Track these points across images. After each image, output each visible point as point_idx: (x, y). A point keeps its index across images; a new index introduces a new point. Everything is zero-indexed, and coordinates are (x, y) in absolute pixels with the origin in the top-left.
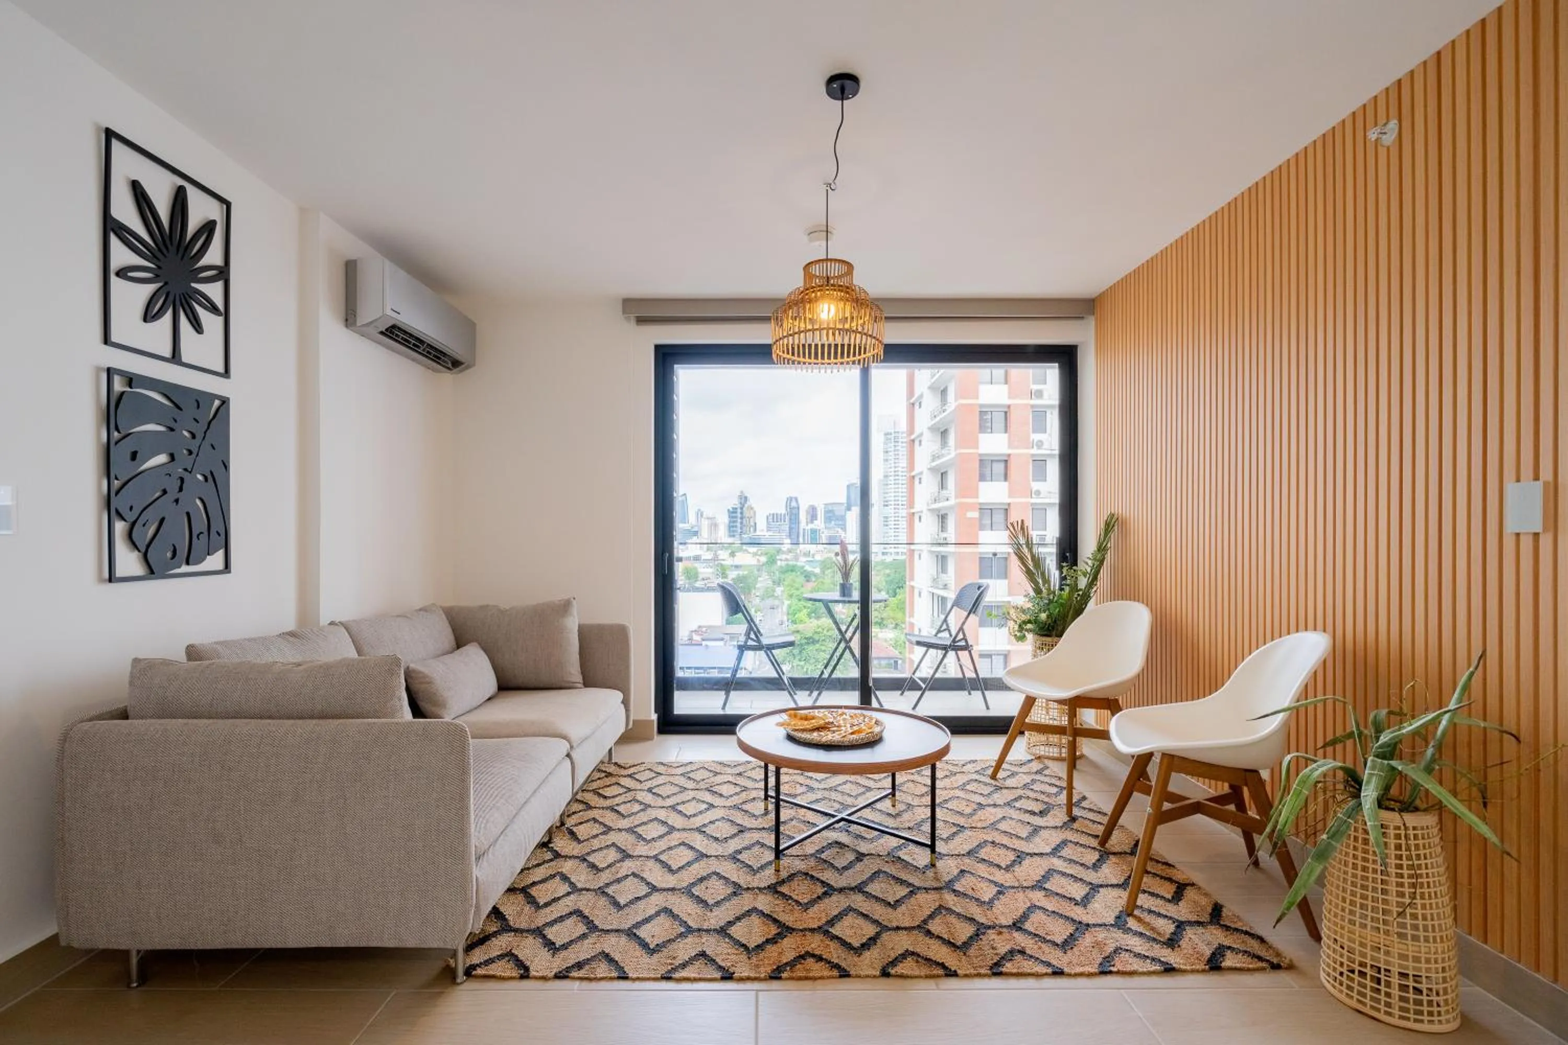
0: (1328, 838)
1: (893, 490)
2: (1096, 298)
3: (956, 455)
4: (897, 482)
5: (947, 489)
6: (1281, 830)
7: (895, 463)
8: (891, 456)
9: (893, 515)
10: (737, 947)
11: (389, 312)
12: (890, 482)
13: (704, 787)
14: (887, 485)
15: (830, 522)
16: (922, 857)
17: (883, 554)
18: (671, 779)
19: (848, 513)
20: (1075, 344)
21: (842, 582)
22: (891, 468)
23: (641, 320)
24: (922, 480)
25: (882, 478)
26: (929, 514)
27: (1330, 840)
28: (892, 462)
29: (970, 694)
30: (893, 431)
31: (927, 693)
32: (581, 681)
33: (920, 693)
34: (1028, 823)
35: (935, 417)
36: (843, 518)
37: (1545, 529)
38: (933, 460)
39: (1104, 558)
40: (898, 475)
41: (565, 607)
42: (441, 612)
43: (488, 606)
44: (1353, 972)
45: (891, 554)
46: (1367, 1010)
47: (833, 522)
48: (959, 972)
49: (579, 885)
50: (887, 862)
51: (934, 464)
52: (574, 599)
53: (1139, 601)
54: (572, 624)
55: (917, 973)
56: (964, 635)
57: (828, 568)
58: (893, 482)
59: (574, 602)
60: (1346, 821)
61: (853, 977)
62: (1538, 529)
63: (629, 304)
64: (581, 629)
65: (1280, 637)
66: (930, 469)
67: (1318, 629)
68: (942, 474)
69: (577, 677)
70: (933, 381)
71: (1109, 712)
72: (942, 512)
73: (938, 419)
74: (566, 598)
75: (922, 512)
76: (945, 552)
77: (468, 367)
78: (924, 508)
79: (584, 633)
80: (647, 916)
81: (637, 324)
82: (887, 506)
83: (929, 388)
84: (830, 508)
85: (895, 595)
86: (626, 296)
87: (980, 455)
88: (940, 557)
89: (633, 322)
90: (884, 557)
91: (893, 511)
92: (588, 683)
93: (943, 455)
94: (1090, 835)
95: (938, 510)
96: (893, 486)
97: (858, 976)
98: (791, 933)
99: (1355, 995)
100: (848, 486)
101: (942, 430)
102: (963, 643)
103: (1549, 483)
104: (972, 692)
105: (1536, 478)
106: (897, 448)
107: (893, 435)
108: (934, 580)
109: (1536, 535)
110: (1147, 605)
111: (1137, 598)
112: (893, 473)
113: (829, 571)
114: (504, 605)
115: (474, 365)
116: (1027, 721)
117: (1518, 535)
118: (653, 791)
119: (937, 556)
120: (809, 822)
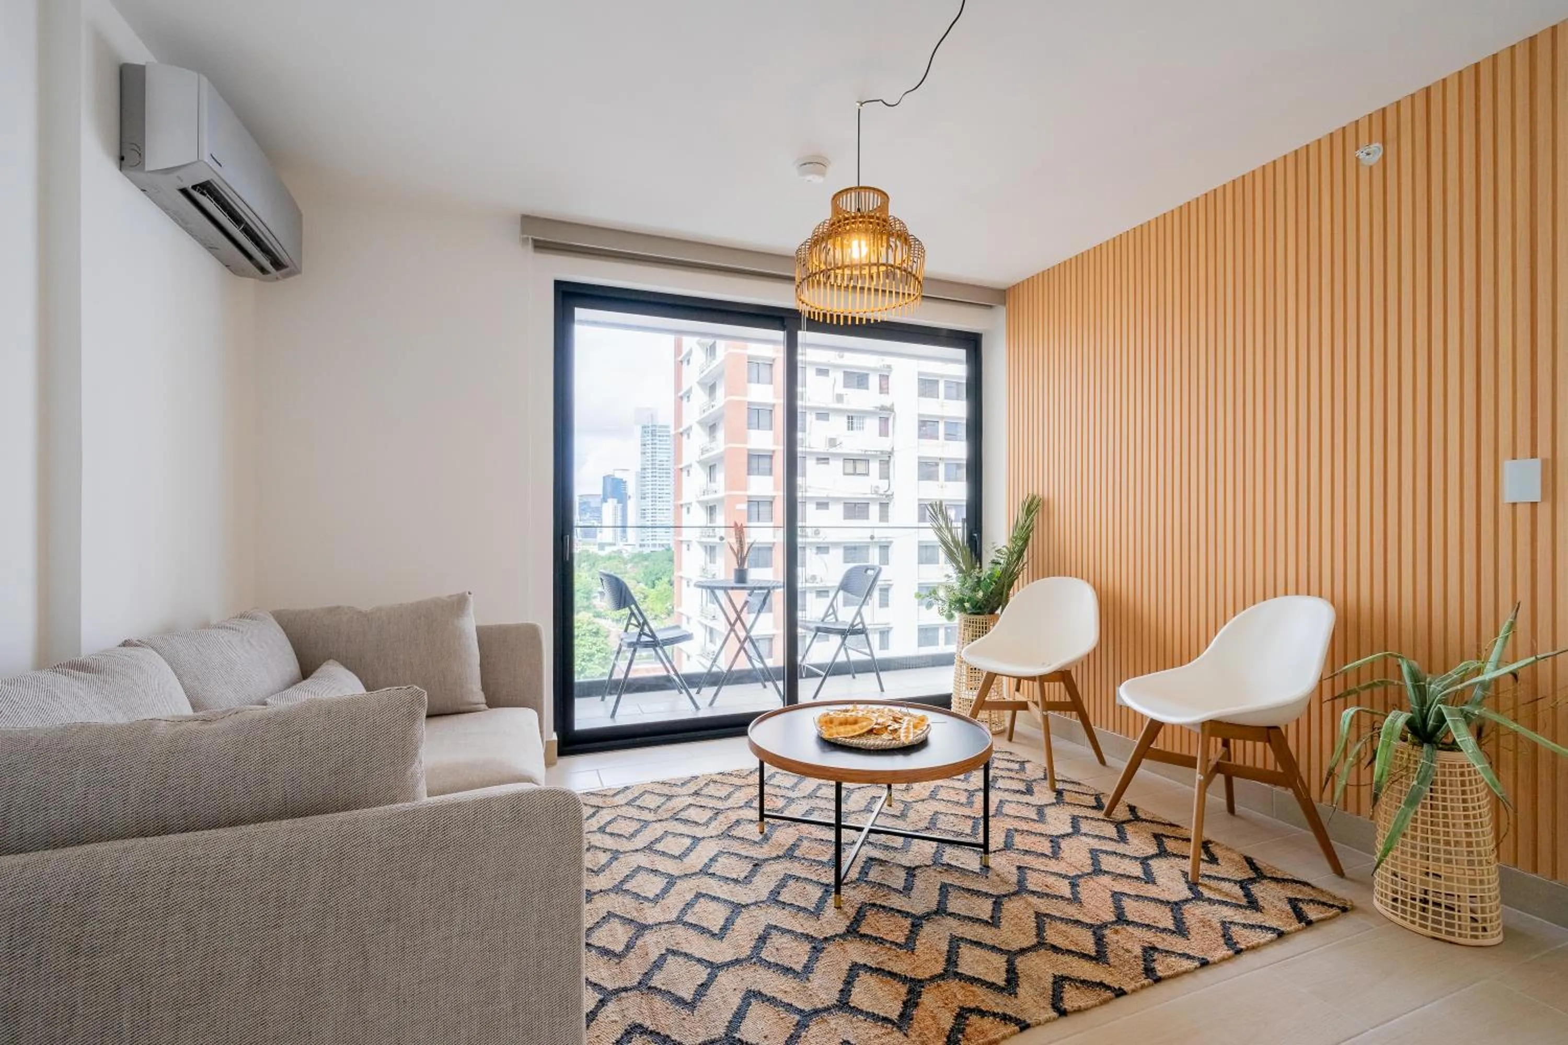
0: (1418, 784)
1: (650, 483)
2: (1009, 289)
3: (726, 450)
4: (654, 474)
5: (715, 481)
6: (1377, 782)
7: (652, 456)
8: (649, 449)
9: (650, 507)
10: (880, 1023)
11: (207, 159)
12: (647, 475)
13: (668, 816)
14: (644, 477)
15: (585, 514)
16: (970, 860)
17: (641, 546)
18: (619, 811)
19: (605, 505)
20: (980, 332)
21: (737, 567)
22: (648, 461)
23: (540, 246)
24: (691, 472)
25: (640, 470)
26: (698, 505)
27: (1420, 786)
28: (650, 455)
29: (854, 677)
30: (650, 425)
31: (828, 678)
32: (484, 700)
33: (821, 679)
34: (1027, 803)
35: (704, 411)
36: (598, 510)
37: (1543, 498)
38: (702, 454)
39: (1029, 537)
40: (655, 468)
41: (459, 604)
42: (272, 619)
43: (338, 607)
44: (1414, 899)
45: (649, 546)
46: (1443, 936)
47: (588, 515)
48: (1125, 988)
49: (610, 986)
50: (941, 872)
51: (702, 457)
52: (469, 593)
53: (1076, 577)
54: (470, 624)
55: (1090, 1003)
56: (862, 619)
57: (584, 562)
58: (650, 475)
59: (471, 598)
60: (1430, 766)
61: (1033, 1027)
62: (1538, 499)
63: (528, 221)
64: (479, 630)
65: (1254, 604)
66: (698, 462)
67: (1300, 592)
68: (710, 467)
69: (479, 696)
70: (702, 375)
71: (1062, 684)
72: (711, 504)
73: (706, 414)
74: (460, 592)
75: (690, 504)
76: (713, 543)
77: (292, 274)
78: (693, 500)
79: (486, 636)
80: (735, 1009)
81: (535, 251)
82: (644, 498)
83: (698, 383)
84: (585, 500)
85: (654, 586)
86: (528, 211)
87: (749, 450)
88: (708, 547)
89: (530, 246)
90: (641, 549)
91: (650, 503)
92: (493, 702)
93: (713, 449)
94: (1085, 806)
95: (707, 502)
96: (650, 479)
97: (1039, 1024)
98: (923, 987)
99: (1429, 924)
100: (604, 478)
101: (711, 424)
102: (860, 626)
103: (1547, 459)
104: (856, 675)
105: (1534, 456)
106: (655, 442)
107: (650, 428)
108: (704, 569)
109: (1534, 504)
110: (1088, 581)
111: (1073, 573)
112: (650, 467)
113: (586, 564)
114: (366, 606)
115: (299, 272)
116: (987, 699)
117: (1514, 504)
118: (608, 830)
119: (706, 547)
120: (822, 840)
